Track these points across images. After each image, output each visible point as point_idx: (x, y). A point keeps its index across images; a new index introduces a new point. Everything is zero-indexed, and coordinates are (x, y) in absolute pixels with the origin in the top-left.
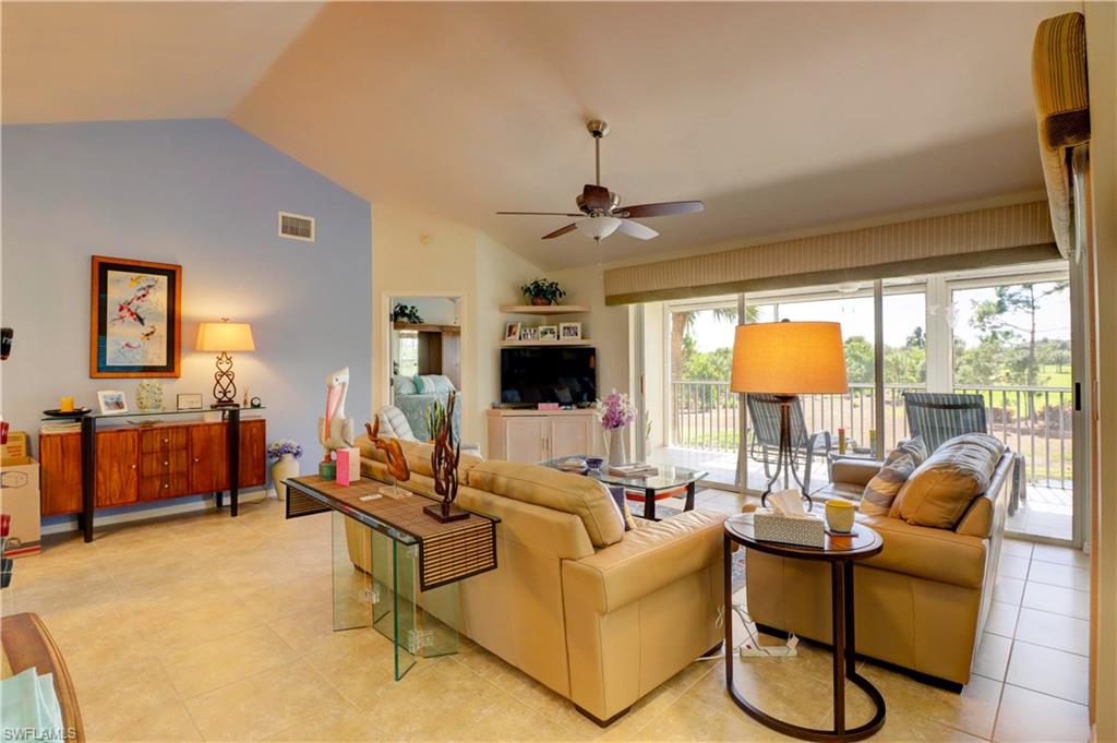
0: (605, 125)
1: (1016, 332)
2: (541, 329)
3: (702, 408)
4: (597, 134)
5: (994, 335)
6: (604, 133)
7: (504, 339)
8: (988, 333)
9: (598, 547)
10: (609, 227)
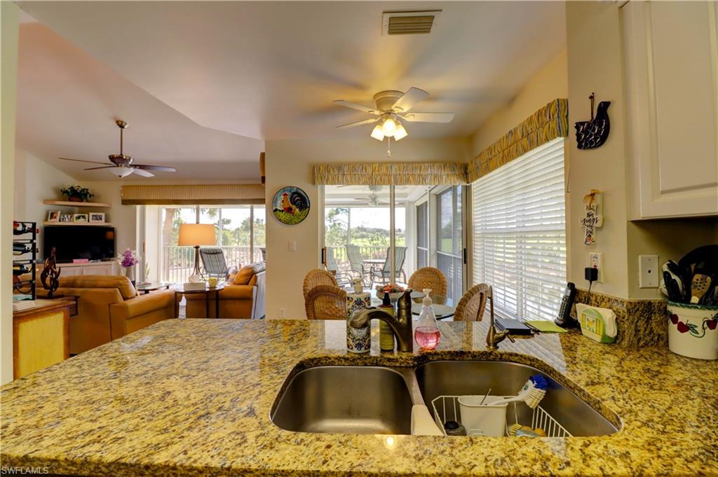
0: (126, 124)
1: (342, 223)
2: (76, 215)
3: (188, 265)
4: (122, 127)
5: (335, 224)
6: (126, 127)
7: (46, 220)
8: (332, 223)
9: (125, 299)
10: (127, 172)
